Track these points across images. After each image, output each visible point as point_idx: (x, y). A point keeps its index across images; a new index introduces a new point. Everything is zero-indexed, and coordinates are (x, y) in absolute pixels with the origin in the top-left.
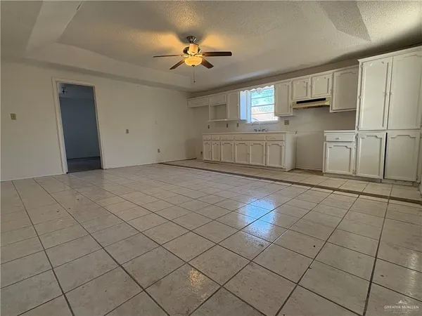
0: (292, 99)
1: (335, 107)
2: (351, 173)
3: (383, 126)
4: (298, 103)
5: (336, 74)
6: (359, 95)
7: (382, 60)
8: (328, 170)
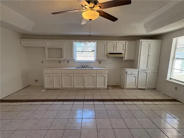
0: (107, 51)
1: (126, 58)
2: (136, 87)
3: (147, 68)
4: (110, 54)
5: (127, 43)
6: (139, 54)
7: (148, 42)
8: (127, 87)
